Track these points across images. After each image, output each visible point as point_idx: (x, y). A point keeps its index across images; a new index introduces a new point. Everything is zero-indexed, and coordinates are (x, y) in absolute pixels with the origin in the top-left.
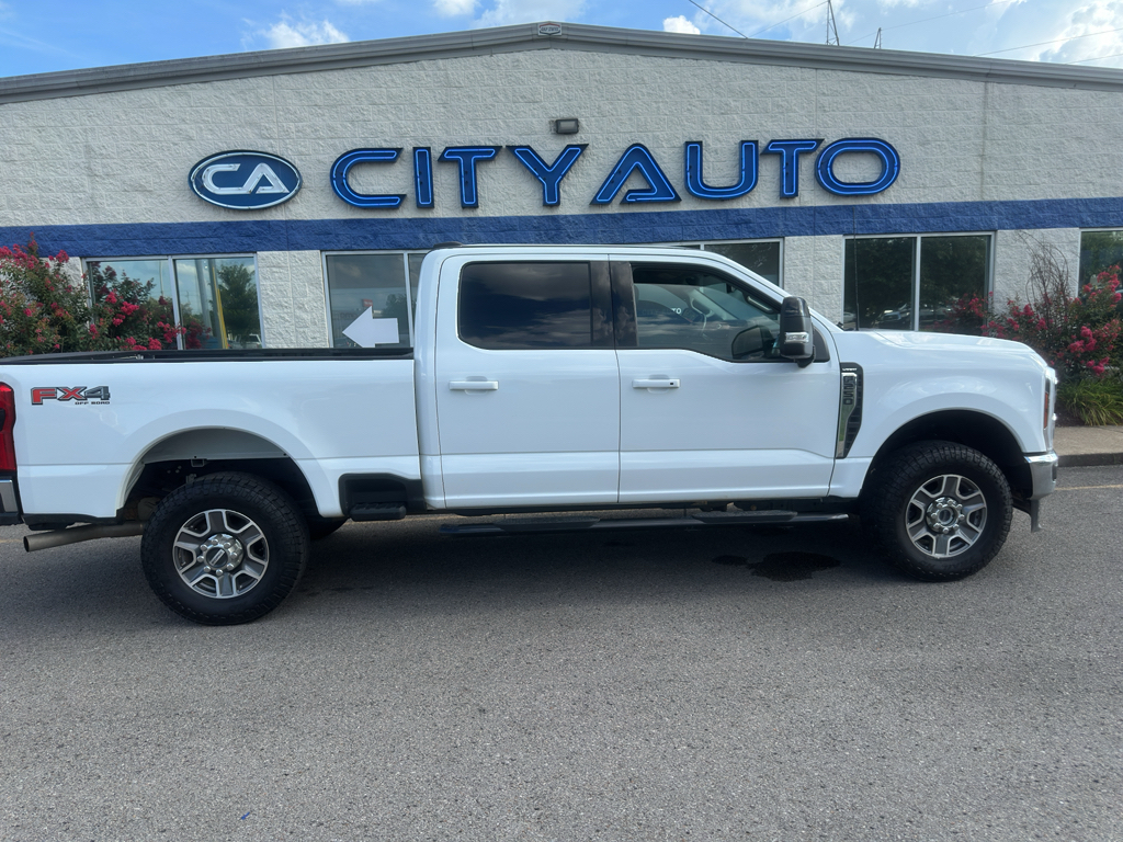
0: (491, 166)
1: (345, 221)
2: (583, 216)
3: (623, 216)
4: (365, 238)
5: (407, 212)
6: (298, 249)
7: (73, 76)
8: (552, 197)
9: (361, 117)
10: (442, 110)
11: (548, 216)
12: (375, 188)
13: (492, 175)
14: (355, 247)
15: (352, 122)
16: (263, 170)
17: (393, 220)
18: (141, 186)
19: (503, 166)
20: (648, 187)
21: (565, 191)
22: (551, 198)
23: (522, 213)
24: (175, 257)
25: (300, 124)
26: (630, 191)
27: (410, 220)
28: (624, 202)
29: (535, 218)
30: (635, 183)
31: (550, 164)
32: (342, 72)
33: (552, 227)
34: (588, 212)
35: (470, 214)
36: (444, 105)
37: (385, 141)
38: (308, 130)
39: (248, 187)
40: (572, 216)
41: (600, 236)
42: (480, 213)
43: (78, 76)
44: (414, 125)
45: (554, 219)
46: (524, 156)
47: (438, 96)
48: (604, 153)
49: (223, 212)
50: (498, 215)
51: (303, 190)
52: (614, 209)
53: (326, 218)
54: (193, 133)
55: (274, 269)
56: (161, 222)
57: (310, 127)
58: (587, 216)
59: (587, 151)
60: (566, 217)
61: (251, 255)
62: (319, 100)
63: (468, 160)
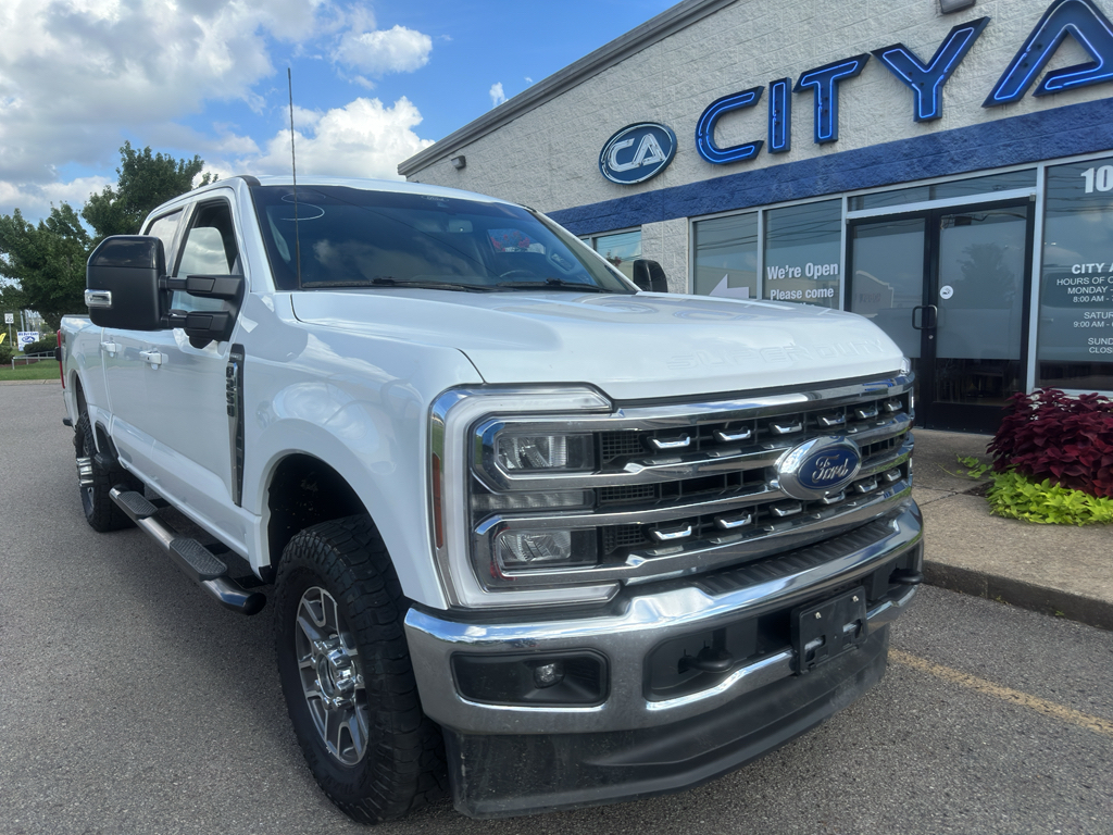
0: (856, 83)
1: (709, 182)
2: (976, 126)
3: (1042, 115)
4: (724, 198)
5: (764, 162)
6: (671, 219)
7: (540, 87)
8: (927, 105)
9: (729, 62)
10: (806, 27)
11: (924, 137)
12: (736, 139)
13: (856, 95)
14: (715, 210)
15: (720, 70)
16: (650, 140)
17: (749, 173)
18: (576, 174)
19: (871, 79)
20: (1091, 60)
21: (951, 96)
22: (928, 111)
23: (890, 139)
24: (594, 236)
25: (678, 85)
26: (1051, 74)
27: (765, 170)
28: (1041, 94)
29: (906, 141)
30: (1067, 58)
31: (927, 60)
32: (715, 17)
33: (931, 150)
34: (983, 120)
35: (828, 151)
36: (808, 19)
37: (749, 82)
38: (685, 89)
39: (639, 159)
40: (959, 130)
41: (1001, 153)
42: (839, 148)
43: (544, 85)
44: (777, 56)
45: (932, 138)
46: (895, 58)
47: (803, 12)
48: (1017, 23)
49: (622, 189)
50: (860, 146)
51: (678, 155)
52: (1029, 106)
53: (694, 181)
54: (607, 116)
55: (653, 241)
56: (586, 204)
57: (686, 85)
58: (982, 127)
59: (989, 29)
60: (950, 132)
61: (638, 228)
62: (694, 53)
63: (828, 82)
